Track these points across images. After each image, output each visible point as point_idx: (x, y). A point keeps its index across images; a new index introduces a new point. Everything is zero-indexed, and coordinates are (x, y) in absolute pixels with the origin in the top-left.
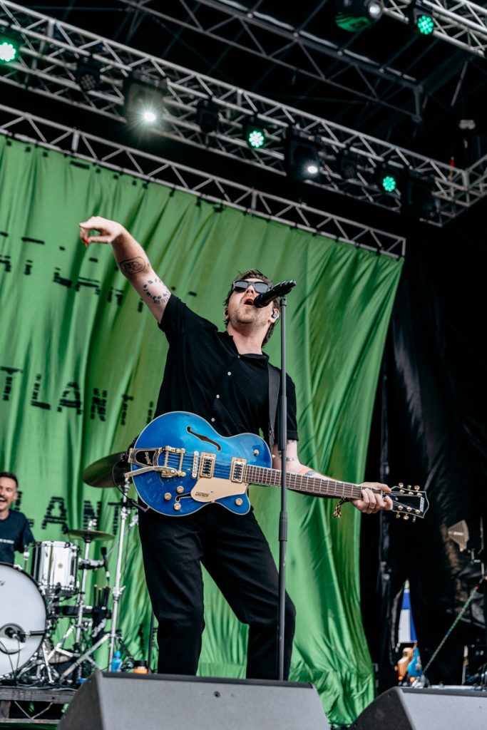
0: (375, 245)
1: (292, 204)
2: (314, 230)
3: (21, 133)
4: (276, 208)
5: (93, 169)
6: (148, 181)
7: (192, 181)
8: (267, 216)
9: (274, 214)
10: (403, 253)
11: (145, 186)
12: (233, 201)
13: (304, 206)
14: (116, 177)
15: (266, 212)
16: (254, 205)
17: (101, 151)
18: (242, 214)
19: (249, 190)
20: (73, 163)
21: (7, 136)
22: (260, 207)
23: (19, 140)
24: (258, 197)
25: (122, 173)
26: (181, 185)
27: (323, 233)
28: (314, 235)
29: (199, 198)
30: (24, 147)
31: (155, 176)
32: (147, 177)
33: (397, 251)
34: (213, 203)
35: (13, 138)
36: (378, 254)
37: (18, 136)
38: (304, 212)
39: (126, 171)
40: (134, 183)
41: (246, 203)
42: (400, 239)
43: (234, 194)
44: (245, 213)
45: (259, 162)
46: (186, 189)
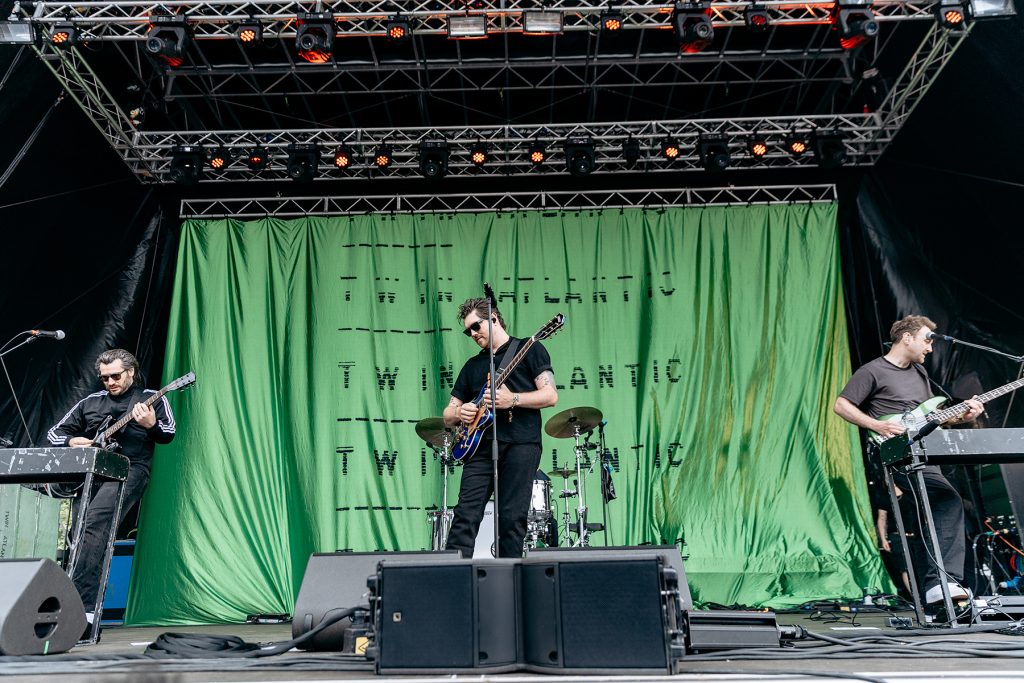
0: (807, 198)
1: (722, 189)
2: (746, 203)
3: (505, 207)
4: (708, 196)
5: (559, 214)
6: (602, 209)
7: (635, 198)
8: (703, 205)
9: (708, 202)
10: (836, 196)
11: (600, 214)
12: (671, 203)
13: (732, 187)
14: (577, 215)
15: (701, 202)
16: (689, 200)
17: (562, 200)
18: (681, 210)
19: (683, 190)
20: (544, 215)
21: (497, 212)
22: (695, 200)
23: (506, 212)
24: (691, 193)
25: (581, 210)
26: (628, 204)
27: (754, 203)
28: (747, 206)
29: (643, 209)
30: (509, 215)
31: (606, 204)
32: (600, 207)
33: (830, 195)
34: (656, 208)
35: (501, 211)
36: (811, 204)
37: (504, 209)
38: (734, 192)
39: (583, 207)
40: (591, 215)
41: (683, 200)
42: (829, 185)
43: (670, 197)
44: (684, 208)
45: (691, 167)
46: (632, 206)
